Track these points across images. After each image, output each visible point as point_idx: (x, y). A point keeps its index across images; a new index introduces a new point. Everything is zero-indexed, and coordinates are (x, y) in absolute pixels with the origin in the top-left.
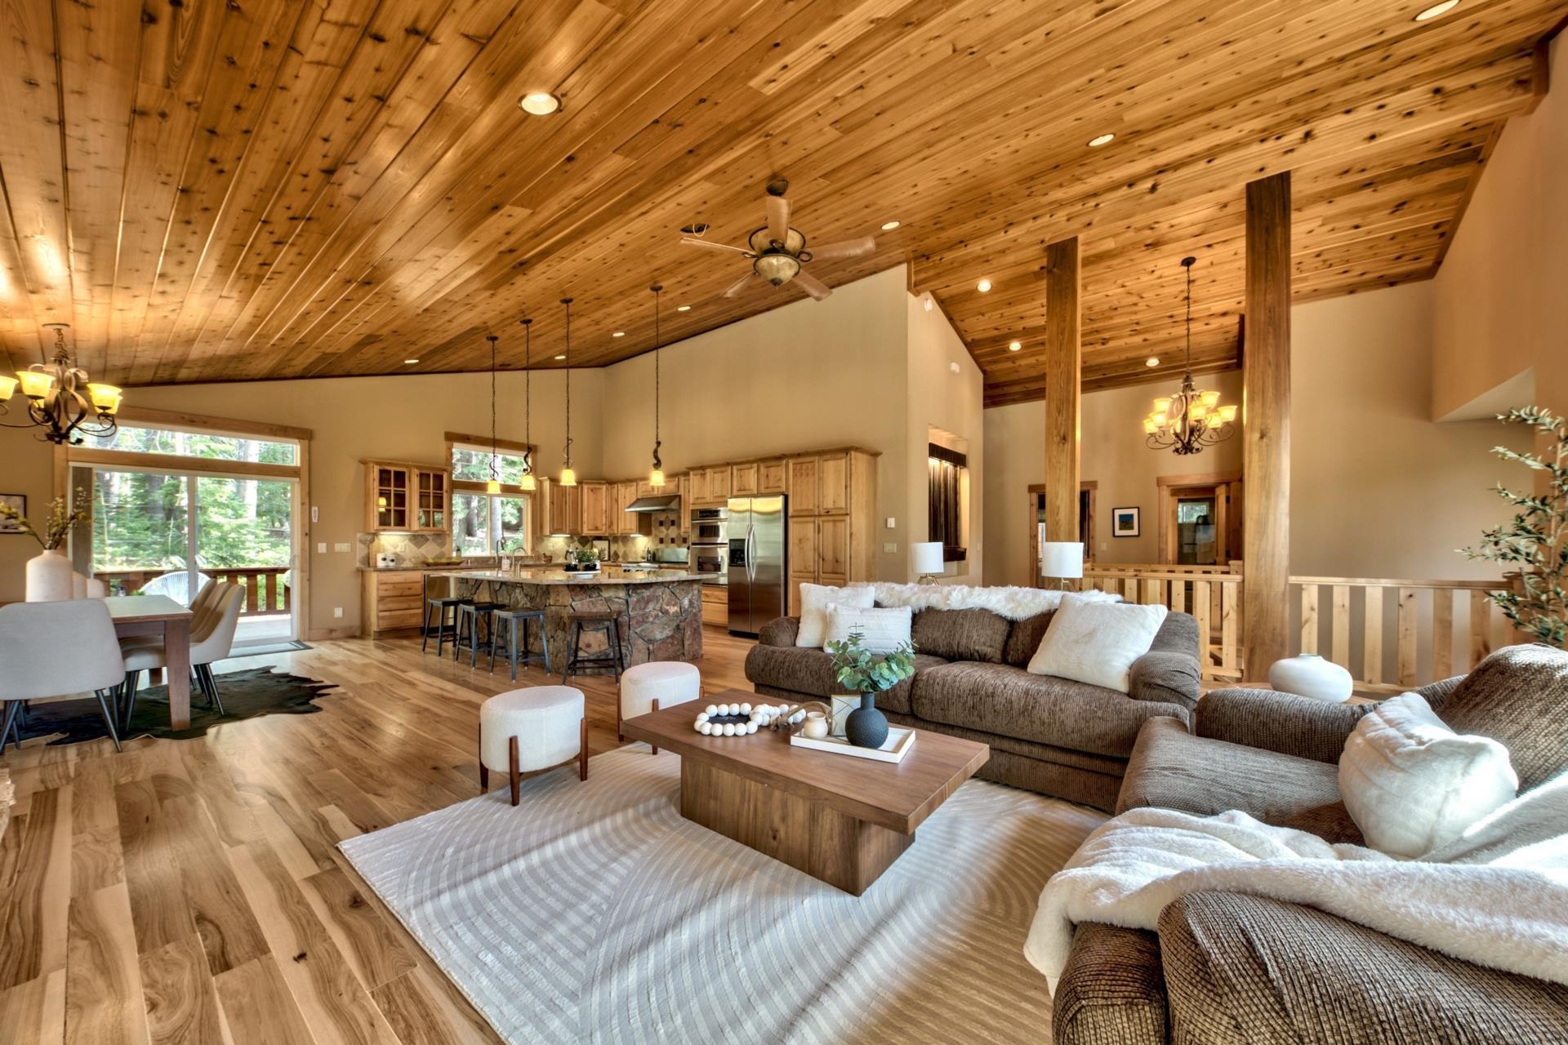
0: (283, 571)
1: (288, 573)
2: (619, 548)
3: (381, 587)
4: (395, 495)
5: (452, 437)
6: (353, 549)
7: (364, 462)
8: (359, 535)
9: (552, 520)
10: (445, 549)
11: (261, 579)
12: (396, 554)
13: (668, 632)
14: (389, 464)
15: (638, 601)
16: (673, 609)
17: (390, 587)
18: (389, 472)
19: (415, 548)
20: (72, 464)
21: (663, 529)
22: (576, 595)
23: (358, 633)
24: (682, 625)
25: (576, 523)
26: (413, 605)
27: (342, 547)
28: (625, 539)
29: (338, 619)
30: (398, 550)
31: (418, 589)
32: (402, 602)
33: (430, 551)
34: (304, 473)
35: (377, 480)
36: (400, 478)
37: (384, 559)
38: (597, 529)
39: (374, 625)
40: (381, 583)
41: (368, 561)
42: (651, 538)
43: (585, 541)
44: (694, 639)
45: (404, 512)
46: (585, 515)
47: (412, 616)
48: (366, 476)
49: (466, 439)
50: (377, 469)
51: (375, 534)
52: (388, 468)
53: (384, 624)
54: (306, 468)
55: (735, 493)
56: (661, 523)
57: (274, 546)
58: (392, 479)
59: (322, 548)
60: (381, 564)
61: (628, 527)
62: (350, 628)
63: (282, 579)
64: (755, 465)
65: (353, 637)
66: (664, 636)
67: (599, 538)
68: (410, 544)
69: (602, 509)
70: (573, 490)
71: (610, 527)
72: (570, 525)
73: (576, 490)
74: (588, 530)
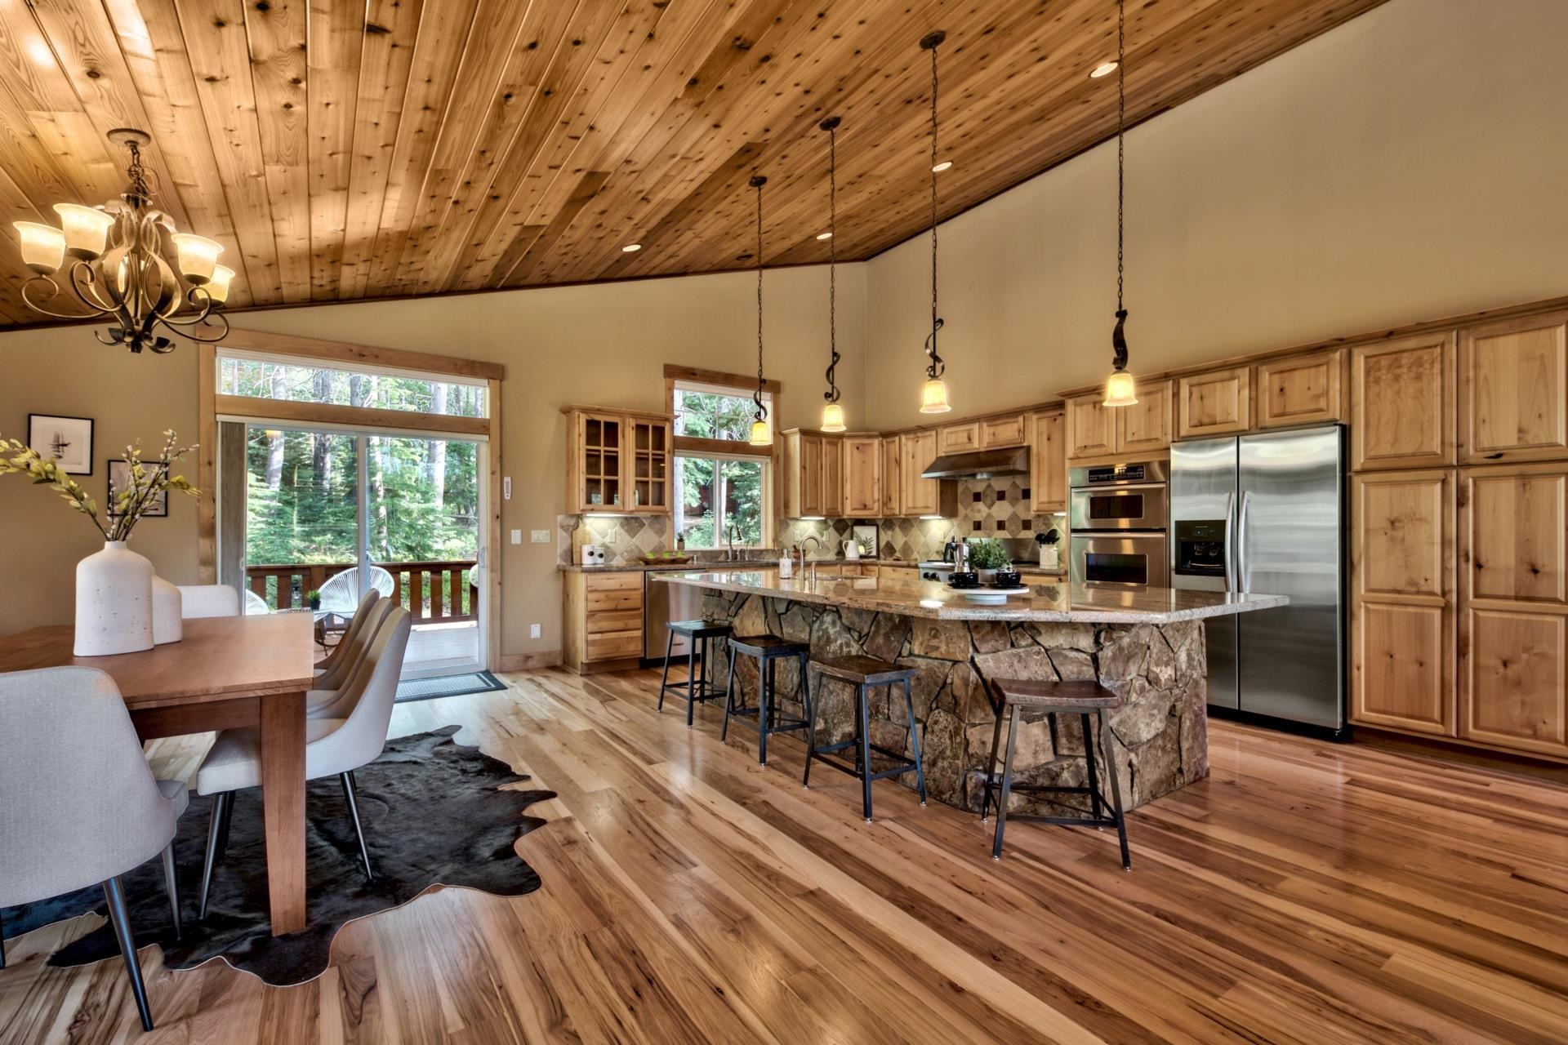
0: (469, 565)
1: (475, 568)
2: (898, 538)
3: (592, 596)
4: (605, 457)
5: (675, 372)
6: (553, 535)
7: (566, 411)
8: (560, 518)
9: (803, 494)
10: (665, 538)
11: (447, 574)
12: (604, 545)
13: (1158, 725)
14: (599, 411)
15: (1114, 658)
16: (1165, 674)
17: (602, 596)
19: (627, 538)
20: (220, 418)
21: (980, 505)
22: (983, 640)
23: (559, 663)
24: (1179, 705)
25: (834, 499)
26: (632, 623)
27: (539, 536)
28: (908, 522)
29: (536, 640)
30: (607, 540)
31: (636, 599)
32: (616, 619)
33: (646, 542)
34: (494, 429)
35: (584, 435)
36: (612, 429)
37: (592, 554)
38: (865, 507)
39: (582, 654)
40: (591, 590)
41: (571, 555)
42: (955, 522)
43: (843, 526)
44: (1195, 738)
45: (616, 482)
46: (848, 487)
47: (630, 640)
48: (569, 432)
49: (689, 374)
50: (583, 419)
51: (579, 517)
52: (597, 417)
53: (595, 653)
54: (496, 422)
55: (1185, 430)
56: (977, 497)
57: (459, 534)
58: (603, 432)
60: (588, 561)
61: (920, 503)
62: (550, 654)
63: (469, 576)
64: (1244, 373)
65: (553, 668)
66: (1153, 732)
67: (861, 522)
68: (622, 531)
69: (872, 477)
70: (831, 447)
71: (885, 503)
72: (828, 502)
73: (835, 448)
74: (853, 509)
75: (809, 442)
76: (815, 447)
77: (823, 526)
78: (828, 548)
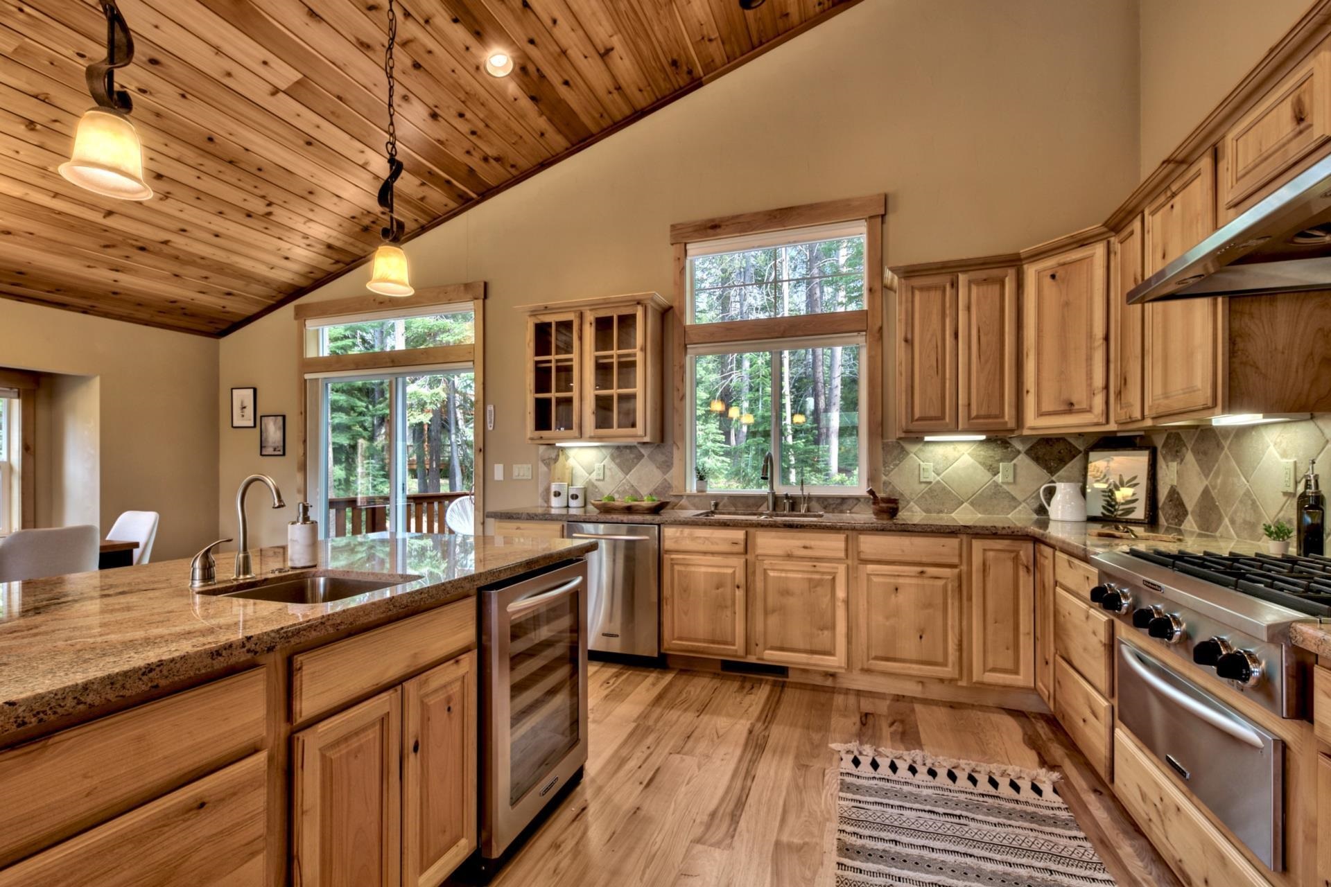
4: (557, 368)
6: (533, 471)
8: (541, 450)
10: (672, 475)
12: (590, 484)
18: (549, 325)
19: (620, 475)
27: (523, 471)
30: (594, 478)
33: (646, 479)
34: (479, 353)
35: (531, 345)
37: (557, 494)
38: (1070, 407)
45: (571, 400)
46: (1030, 368)
49: (712, 228)
52: (546, 319)
54: (480, 344)
59: (498, 472)
68: (613, 465)
69: (1090, 336)
70: (984, 288)
71: (1119, 394)
72: (974, 406)
73: (997, 288)
74: (1041, 414)
75: (921, 289)
76: (938, 294)
77: (998, 452)
78: (1014, 499)
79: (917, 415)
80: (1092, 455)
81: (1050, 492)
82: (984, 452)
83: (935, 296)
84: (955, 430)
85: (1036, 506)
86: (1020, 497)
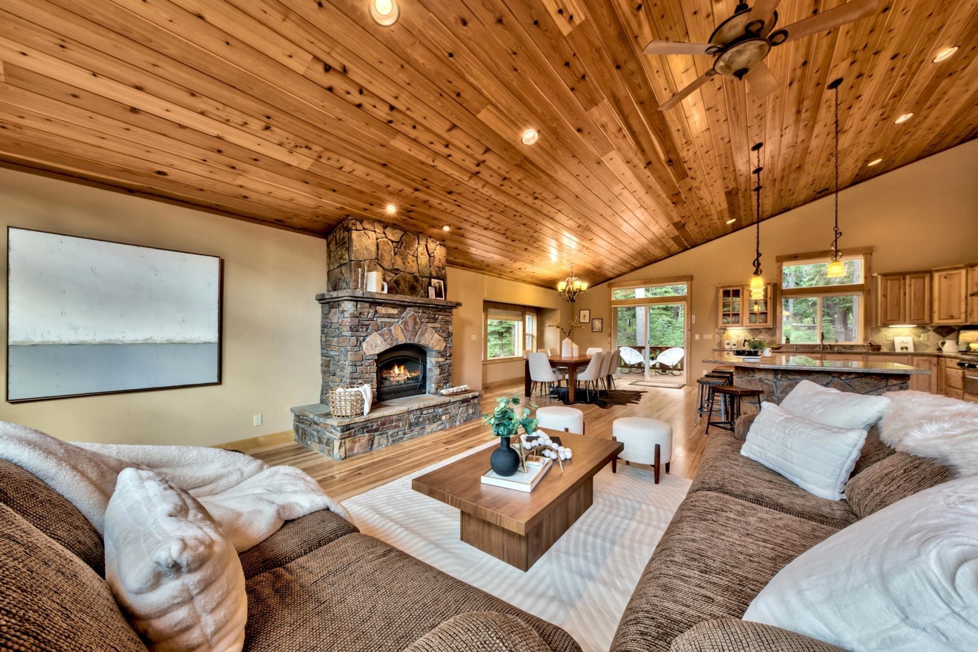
4: (733, 304)
5: (781, 259)
6: (714, 337)
7: (716, 288)
8: (716, 330)
12: (738, 341)
14: (730, 286)
18: (729, 291)
20: (612, 306)
27: (708, 337)
34: (689, 299)
35: (722, 297)
36: (737, 292)
37: (730, 344)
41: (720, 344)
45: (739, 314)
48: (716, 296)
49: (794, 257)
50: (722, 290)
51: (724, 329)
54: (690, 296)
58: (731, 294)
59: (697, 337)
60: (726, 347)
69: (960, 296)
70: (916, 280)
71: (971, 314)
72: (912, 315)
73: (922, 280)
74: (940, 319)
75: (891, 280)
76: (898, 282)
77: (921, 331)
78: (927, 346)
79: (889, 319)
80: (961, 332)
81: (943, 344)
82: (915, 331)
83: (897, 282)
84: (904, 322)
85: (937, 348)
86: (930, 345)
